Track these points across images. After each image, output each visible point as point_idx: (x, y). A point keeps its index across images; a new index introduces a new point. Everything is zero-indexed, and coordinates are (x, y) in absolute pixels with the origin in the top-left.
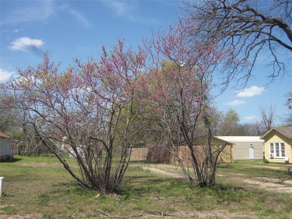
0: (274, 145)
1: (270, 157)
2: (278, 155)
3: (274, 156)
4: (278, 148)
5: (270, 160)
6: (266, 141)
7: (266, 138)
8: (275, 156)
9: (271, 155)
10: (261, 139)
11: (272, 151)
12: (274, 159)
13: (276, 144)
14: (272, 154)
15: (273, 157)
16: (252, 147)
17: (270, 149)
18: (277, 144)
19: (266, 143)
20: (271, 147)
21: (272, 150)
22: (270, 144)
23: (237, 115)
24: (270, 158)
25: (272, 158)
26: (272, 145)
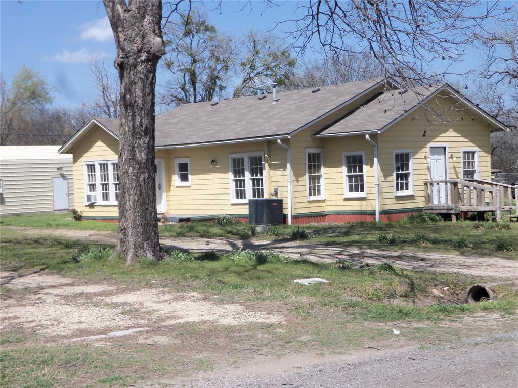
0: (97, 168)
1: (87, 203)
2: (106, 197)
3: (97, 198)
4: (105, 177)
5: (88, 212)
6: (75, 160)
7: (77, 150)
8: (100, 201)
9: (89, 198)
10: (61, 153)
11: (92, 187)
12: (96, 209)
13: (101, 165)
14: (92, 193)
15: (93, 201)
16: (63, 176)
17: (86, 181)
18: (104, 166)
19: (77, 163)
20: (88, 175)
21: (91, 183)
22: (88, 166)
23: (45, 87)
24: (86, 206)
25: (91, 206)
26: (91, 167)
